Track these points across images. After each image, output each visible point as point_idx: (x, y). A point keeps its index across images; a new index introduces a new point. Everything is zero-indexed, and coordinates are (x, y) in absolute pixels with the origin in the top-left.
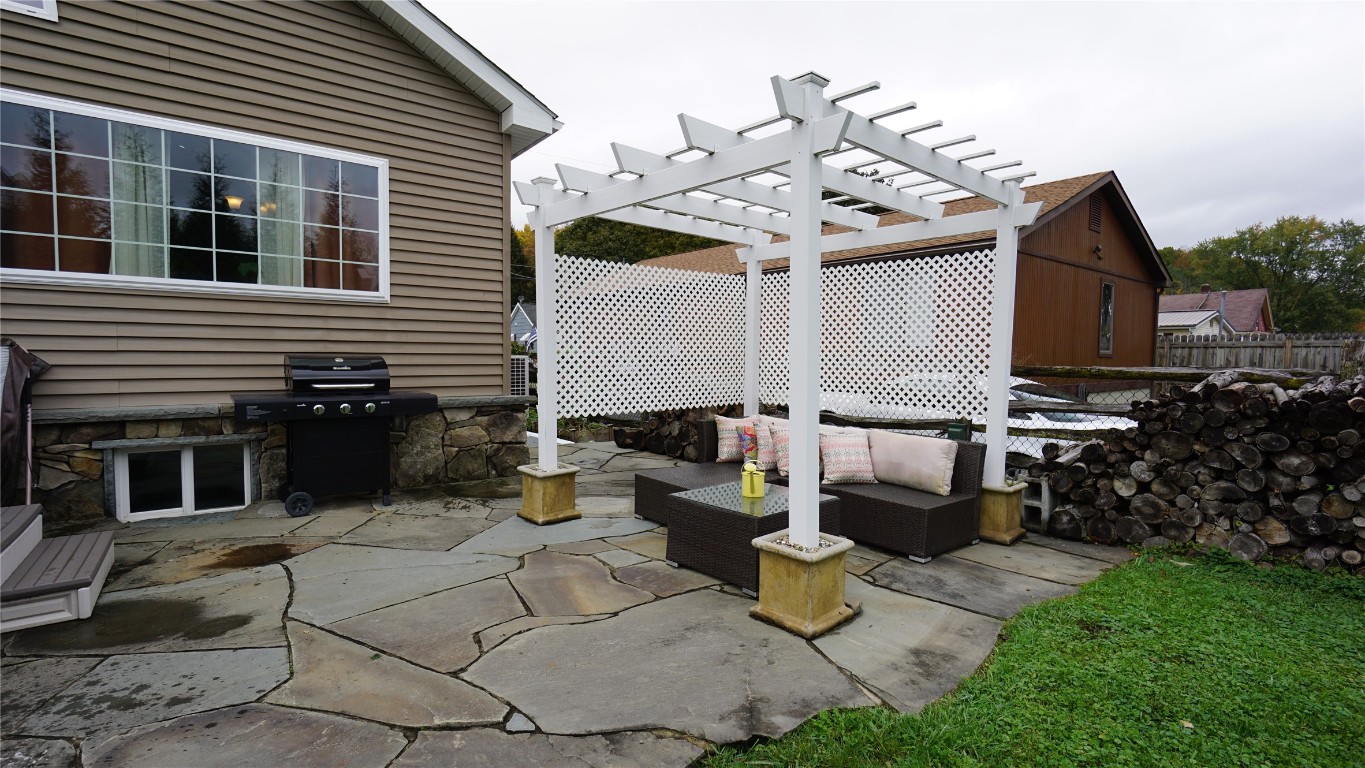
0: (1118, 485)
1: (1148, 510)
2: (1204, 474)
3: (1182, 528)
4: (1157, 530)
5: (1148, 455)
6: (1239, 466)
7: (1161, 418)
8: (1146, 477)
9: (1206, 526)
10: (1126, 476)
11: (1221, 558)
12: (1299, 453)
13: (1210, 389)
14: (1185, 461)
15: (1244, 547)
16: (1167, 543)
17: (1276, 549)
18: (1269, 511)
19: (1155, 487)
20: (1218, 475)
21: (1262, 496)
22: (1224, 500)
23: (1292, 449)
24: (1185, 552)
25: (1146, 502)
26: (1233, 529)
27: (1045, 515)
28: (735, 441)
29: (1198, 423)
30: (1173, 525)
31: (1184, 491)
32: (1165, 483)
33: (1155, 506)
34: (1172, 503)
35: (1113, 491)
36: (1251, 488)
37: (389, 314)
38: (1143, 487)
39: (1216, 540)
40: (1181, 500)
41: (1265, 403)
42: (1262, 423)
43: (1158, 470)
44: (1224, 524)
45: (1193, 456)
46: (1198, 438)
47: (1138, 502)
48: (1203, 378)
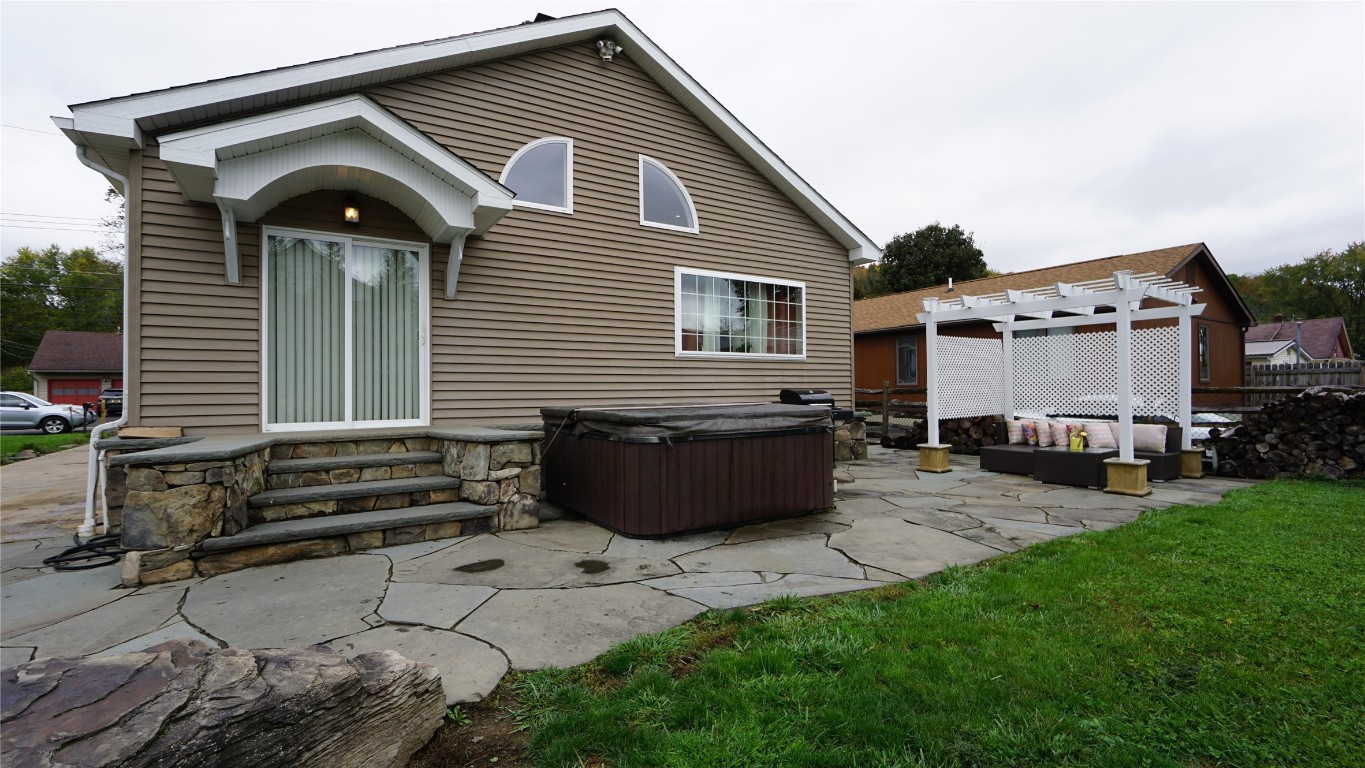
0: (1258, 447)
1: (1276, 459)
2: (1307, 438)
3: (1297, 466)
4: (1283, 469)
5: (1275, 430)
6: (1326, 432)
7: (1281, 411)
8: (1274, 441)
9: (1311, 464)
10: (1262, 442)
11: (1320, 479)
12: (1356, 424)
13: (1307, 396)
14: (1296, 432)
15: (1332, 472)
16: (1289, 474)
17: (1349, 472)
18: (1343, 453)
19: (1280, 446)
20: (1315, 438)
21: (1339, 446)
22: (1318, 450)
23: (1353, 423)
24: (1300, 477)
25: (1276, 455)
26: (1325, 464)
27: (1215, 465)
28: (1020, 433)
29: (1302, 412)
30: (1292, 465)
31: (1297, 447)
32: (1285, 444)
33: (1281, 456)
34: (1290, 454)
35: (1256, 450)
36: (1333, 443)
37: (806, 366)
38: (1273, 447)
39: (1316, 470)
40: (1295, 452)
41: (1337, 400)
42: (1336, 411)
43: (1281, 438)
44: (1320, 462)
45: (1301, 429)
46: (1302, 420)
47: (1271, 455)
48: (1304, 390)
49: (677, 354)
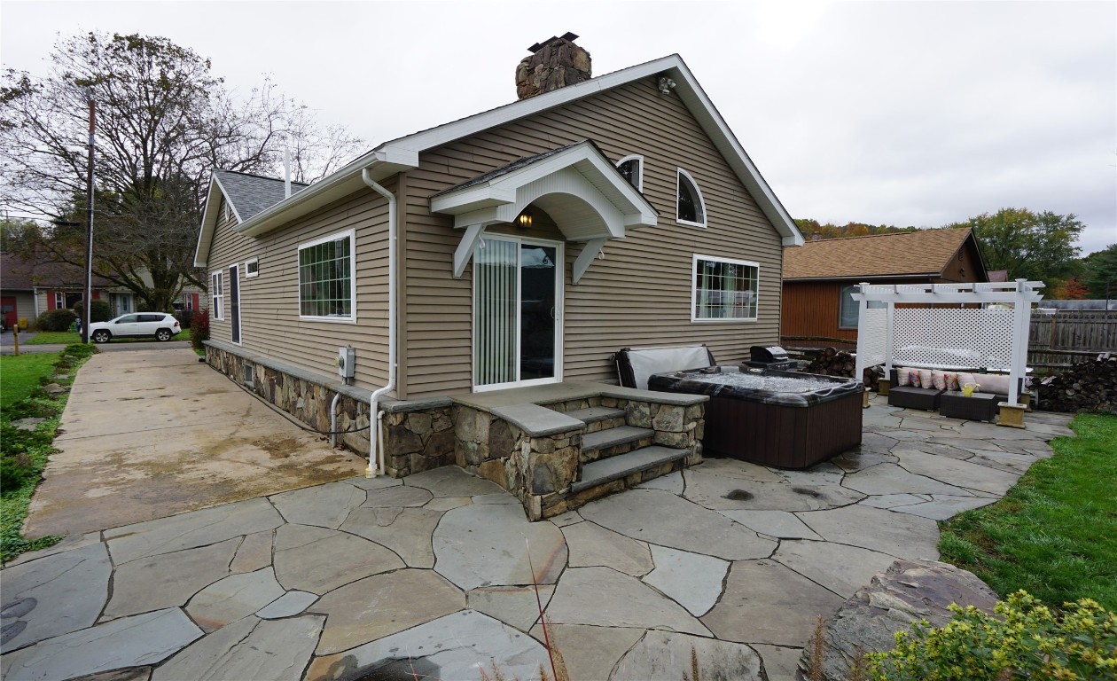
0: (1068, 392)
1: (1079, 400)
2: (1101, 387)
3: (1092, 404)
4: (1081, 407)
5: (1080, 381)
7: (1085, 369)
8: (1079, 388)
9: (1102, 404)
10: (1071, 388)
11: (1107, 413)
14: (1094, 383)
16: (1086, 410)
19: (1082, 392)
20: (1106, 387)
22: (1108, 395)
24: (1094, 412)
25: (1078, 397)
26: (1111, 404)
27: (1037, 403)
28: (907, 378)
29: (1100, 370)
30: (1089, 404)
31: (1093, 392)
32: (1086, 390)
33: (1081, 398)
34: (1089, 397)
35: (1065, 393)
37: (757, 326)
38: (1078, 392)
39: (1105, 408)
40: (1092, 396)
43: (1084, 386)
44: (1108, 402)
45: (1098, 381)
46: (1100, 376)
47: (1075, 397)
48: (1098, 355)
49: (692, 321)
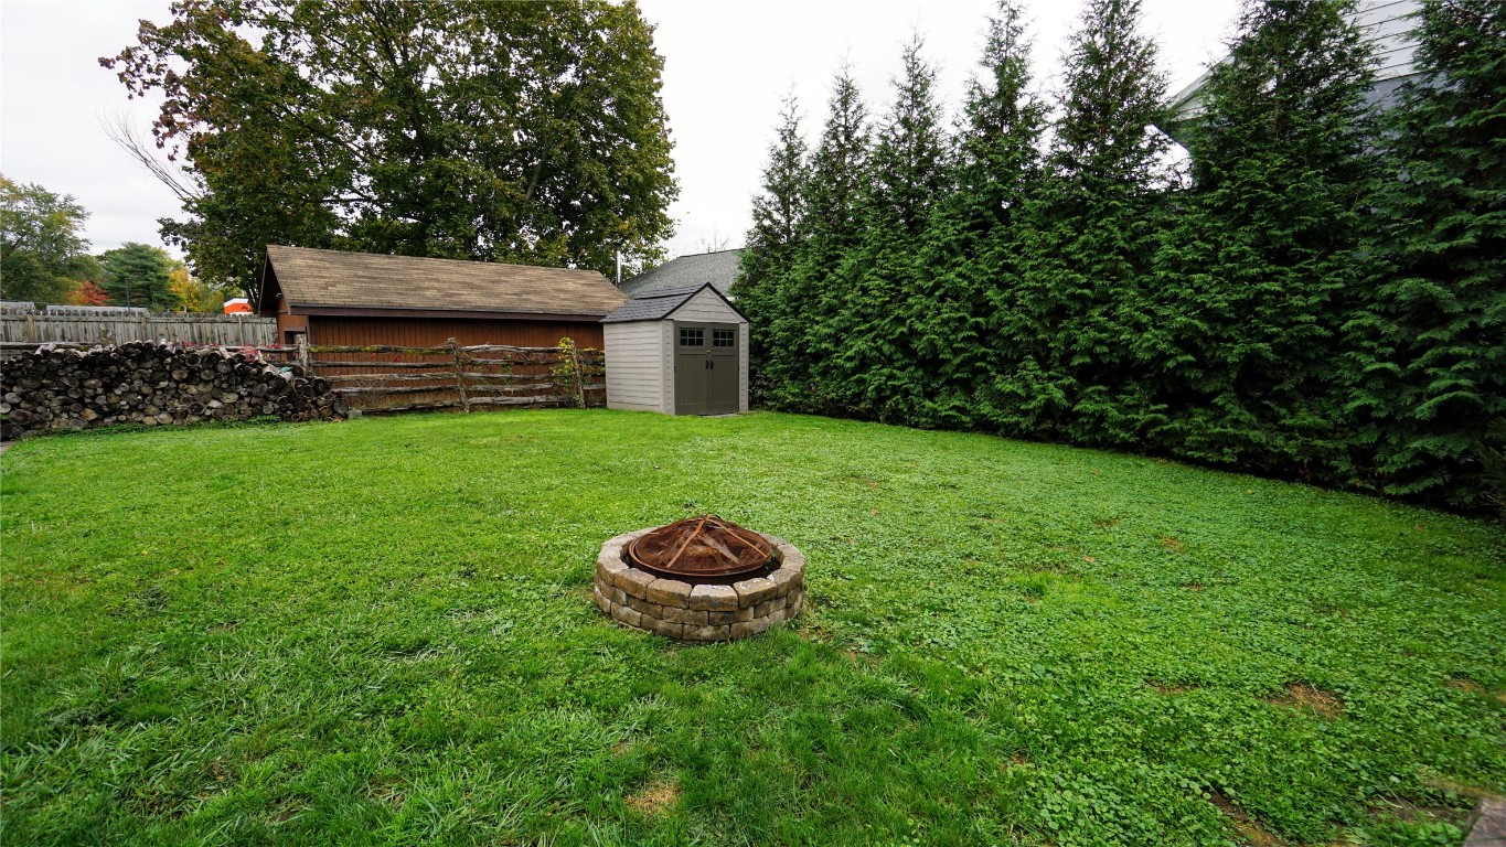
1: (20, 418)
2: (50, 394)
3: (42, 422)
4: (27, 428)
5: (15, 389)
6: (68, 387)
7: (19, 369)
8: (16, 401)
9: (56, 419)
11: (67, 432)
12: (93, 378)
13: (46, 353)
14: (38, 390)
15: (77, 424)
16: (36, 432)
17: (91, 422)
18: (85, 406)
19: (23, 405)
20: (58, 393)
21: (80, 400)
22: (62, 405)
23: (92, 377)
24: (46, 434)
25: (18, 414)
26: (70, 417)
29: (43, 369)
30: (37, 422)
31: (40, 404)
32: (28, 402)
33: (24, 414)
34: (35, 412)
36: (76, 397)
38: (14, 406)
39: (62, 425)
40: (39, 409)
41: (76, 357)
42: (76, 367)
43: (23, 396)
44: (65, 416)
45: (43, 386)
46: (44, 377)
47: (13, 415)
48: (38, 347)
